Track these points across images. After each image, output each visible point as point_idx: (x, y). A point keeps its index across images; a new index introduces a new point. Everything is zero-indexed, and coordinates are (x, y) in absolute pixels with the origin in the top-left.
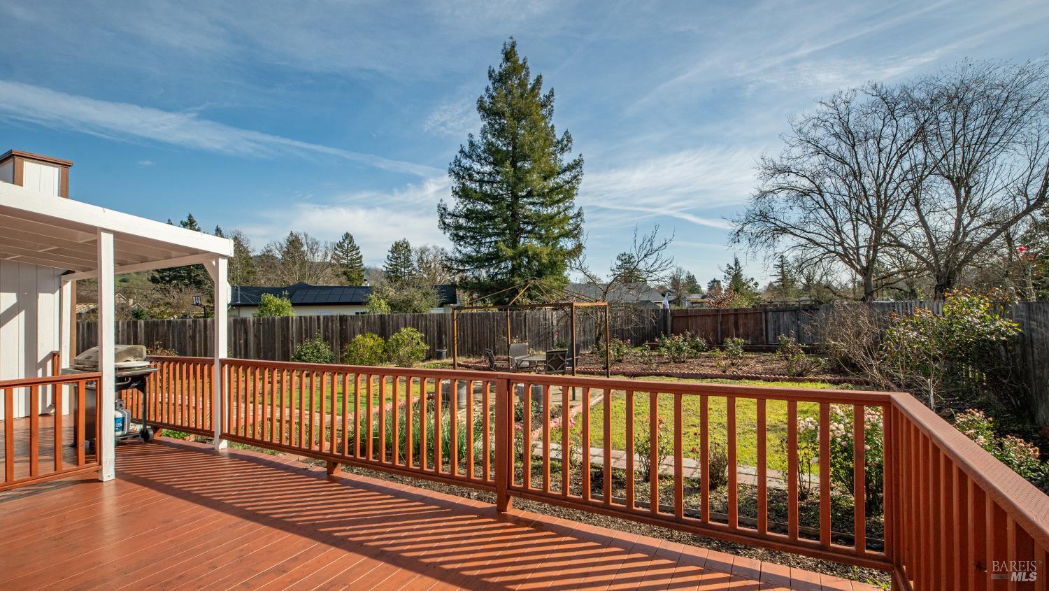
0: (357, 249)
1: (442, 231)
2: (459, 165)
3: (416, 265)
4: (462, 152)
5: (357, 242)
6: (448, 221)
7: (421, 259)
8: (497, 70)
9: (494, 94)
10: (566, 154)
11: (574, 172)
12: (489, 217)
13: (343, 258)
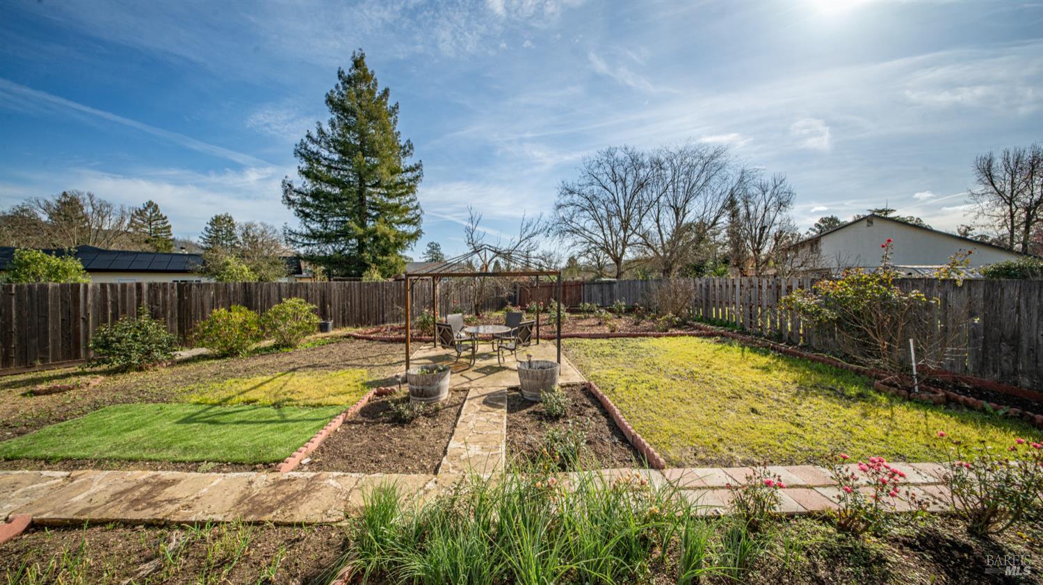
0: (163, 219)
1: (286, 206)
2: (306, 149)
3: (240, 238)
4: (308, 136)
5: (163, 212)
6: (293, 197)
7: (246, 235)
8: (347, 73)
9: (344, 92)
10: (408, 158)
11: (417, 173)
12: (337, 199)
13: (143, 226)
